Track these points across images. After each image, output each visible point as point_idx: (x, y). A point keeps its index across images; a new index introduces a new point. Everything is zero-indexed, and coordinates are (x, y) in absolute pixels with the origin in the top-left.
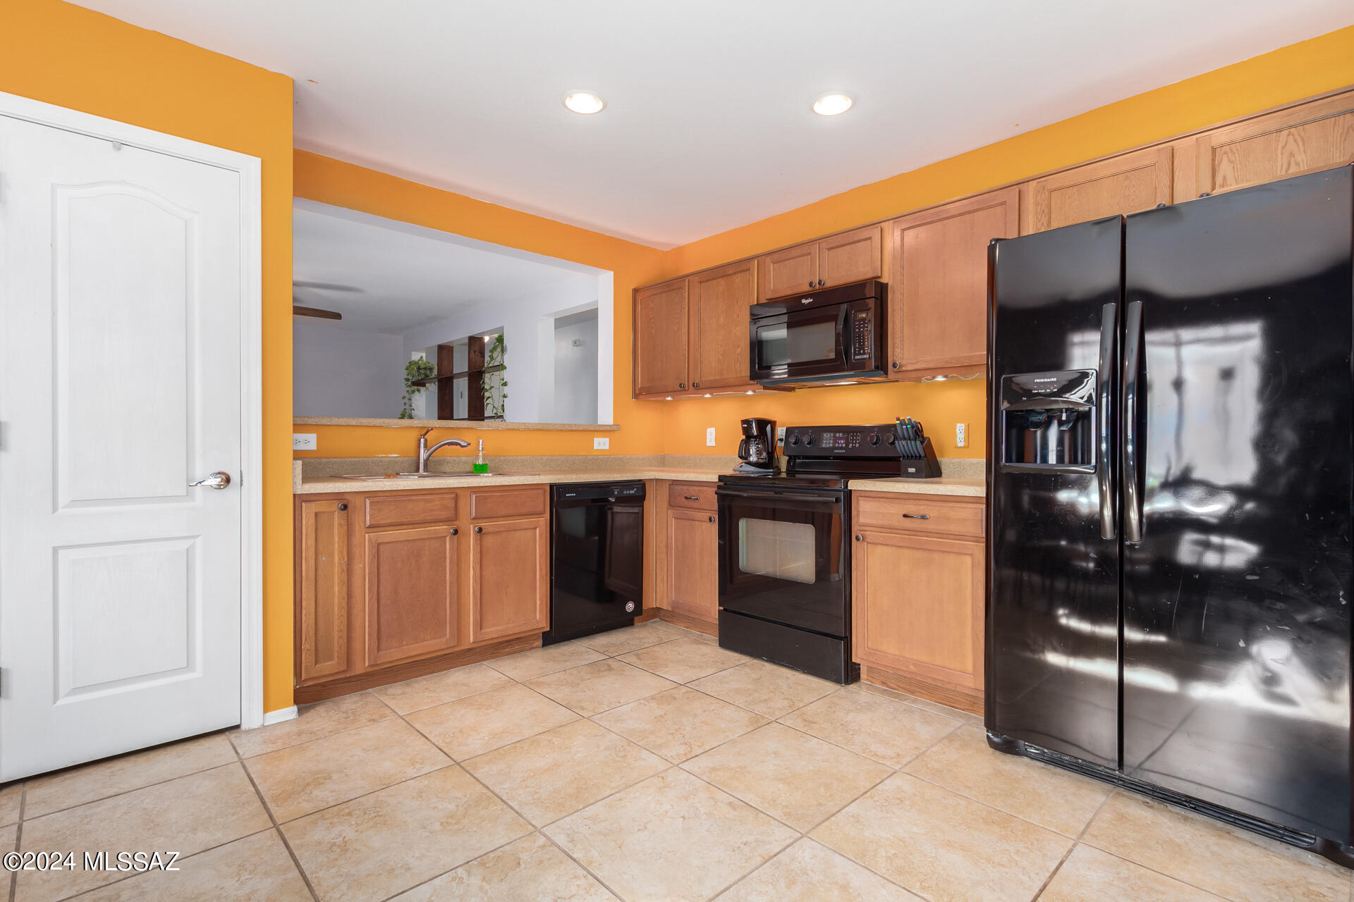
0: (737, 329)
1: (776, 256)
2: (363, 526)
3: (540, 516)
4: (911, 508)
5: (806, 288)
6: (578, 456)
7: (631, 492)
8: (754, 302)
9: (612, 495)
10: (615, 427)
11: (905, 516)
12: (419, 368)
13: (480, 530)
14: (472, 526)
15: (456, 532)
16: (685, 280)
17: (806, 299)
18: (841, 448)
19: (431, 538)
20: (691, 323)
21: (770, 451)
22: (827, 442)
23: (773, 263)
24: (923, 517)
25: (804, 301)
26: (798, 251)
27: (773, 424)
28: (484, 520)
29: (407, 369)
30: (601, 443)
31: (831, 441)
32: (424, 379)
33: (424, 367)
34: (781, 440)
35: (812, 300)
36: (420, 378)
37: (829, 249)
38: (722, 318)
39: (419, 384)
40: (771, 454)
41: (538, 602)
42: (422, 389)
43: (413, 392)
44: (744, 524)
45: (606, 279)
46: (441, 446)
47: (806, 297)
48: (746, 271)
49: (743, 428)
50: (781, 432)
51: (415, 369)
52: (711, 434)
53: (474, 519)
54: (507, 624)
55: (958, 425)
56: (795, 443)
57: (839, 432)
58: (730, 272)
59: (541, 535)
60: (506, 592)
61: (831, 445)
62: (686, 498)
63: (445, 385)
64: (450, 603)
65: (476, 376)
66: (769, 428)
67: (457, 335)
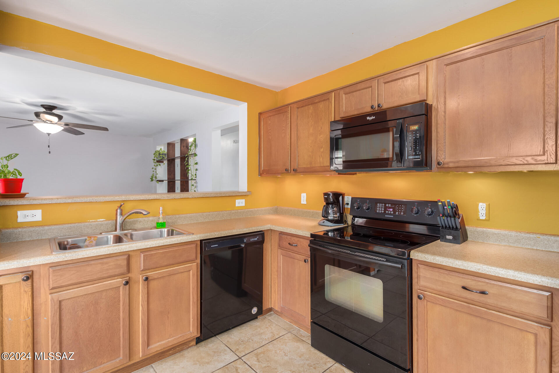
0: (321, 136)
1: (347, 90)
2: (47, 289)
3: (193, 262)
4: (469, 282)
5: (368, 109)
6: (226, 211)
7: (255, 239)
8: (332, 119)
9: (243, 242)
10: (248, 193)
11: (464, 288)
12: (160, 154)
13: (147, 279)
14: (141, 276)
15: (127, 283)
16: (288, 107)
17: (370, 117)
18: (390, 214)
19: (106, 290)
20: (292, 132)
21: (341, 212)
22: (380, 209)
23: (345, 94)
24: (483, 293)
25: (368, 118)
26: (363, 85)
27: (343, 195)
28: (151, 271)
29: (154, 154)
30: (240, 203)
31: (383, 209)
32: (162, 159)
33: (162, 153)
34: (348, 204)
35: (374, 117)
36: (160, 159)
37: (385, 83)
38: (311, 129)
39: (160, 161)
40: (342, 215)
41: (191, 320)
42: (162, 164)
43: (157, 165)
44: (328, 268)
45: (243, 107)
46: (130, 214)
47: (370, 115)
48: (326, 100)
49: (325, 198)
50: (348, 199)
51: (158, 154)
52: (304, 197)
53: (142, 270)
54: (169, 338)
55: (480, 204)
56: (358, 208)
57: (389, 204)
58: (316, 101)
59: (193, 275)
60: (168, 317)
61: (383, 212)
62: (289, 244)
63: (171, 162)
64: (123, 334)
65: (184, 159)
66: (341, 198)
67: (176, 139)
